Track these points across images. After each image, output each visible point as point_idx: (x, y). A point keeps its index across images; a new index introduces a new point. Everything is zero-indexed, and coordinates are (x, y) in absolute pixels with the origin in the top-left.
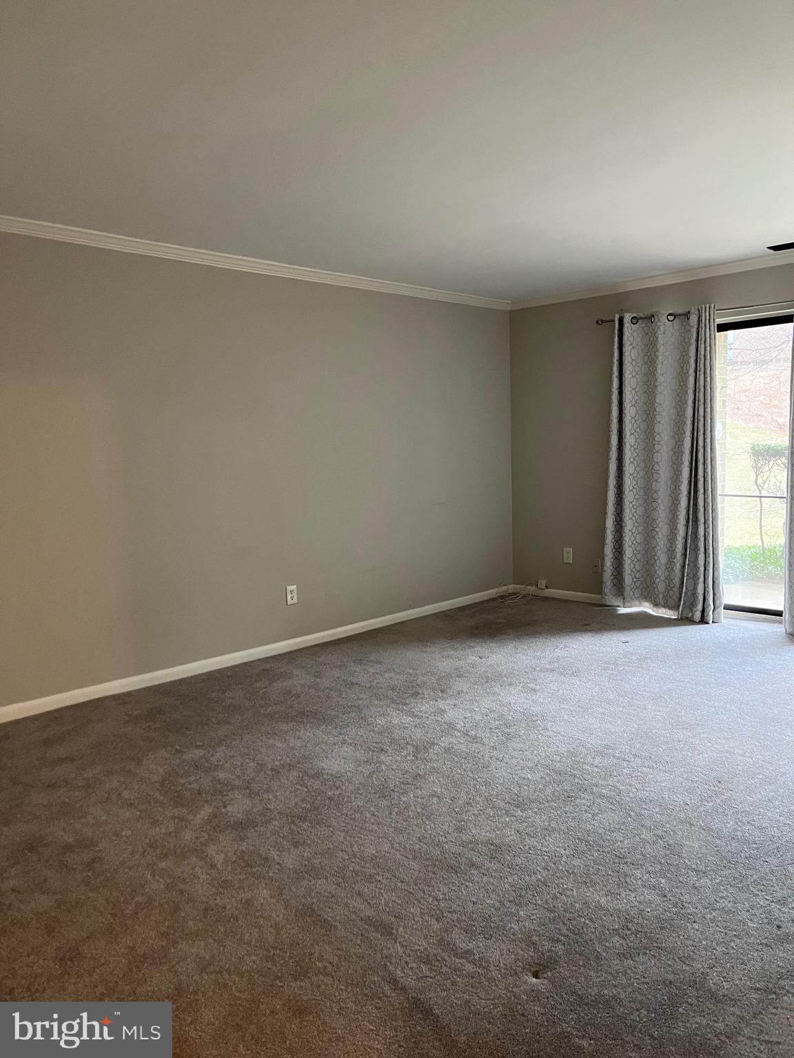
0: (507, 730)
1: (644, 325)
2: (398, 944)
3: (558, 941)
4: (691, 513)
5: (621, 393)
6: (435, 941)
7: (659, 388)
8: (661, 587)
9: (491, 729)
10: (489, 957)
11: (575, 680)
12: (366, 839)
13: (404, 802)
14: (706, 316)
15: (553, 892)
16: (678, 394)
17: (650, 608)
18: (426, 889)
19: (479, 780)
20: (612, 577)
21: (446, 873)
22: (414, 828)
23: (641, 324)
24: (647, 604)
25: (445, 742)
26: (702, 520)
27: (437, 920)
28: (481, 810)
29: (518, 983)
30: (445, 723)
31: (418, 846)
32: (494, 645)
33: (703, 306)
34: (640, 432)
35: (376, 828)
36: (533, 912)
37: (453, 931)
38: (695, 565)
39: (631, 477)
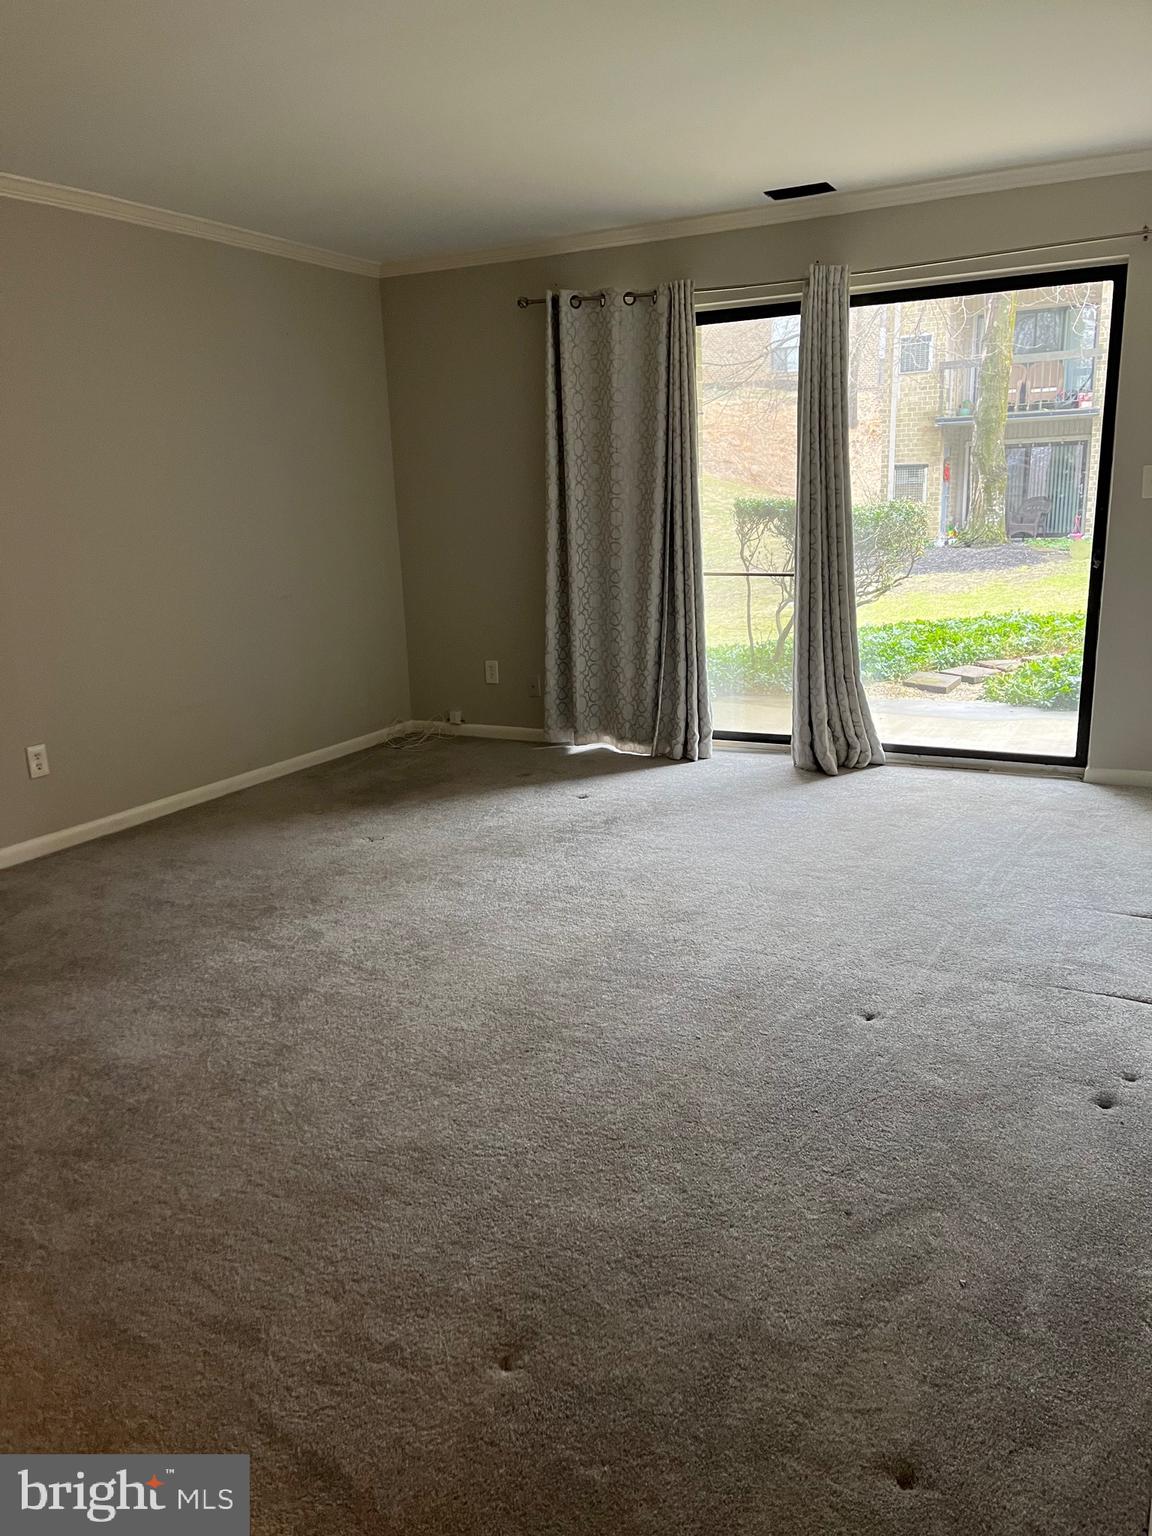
0: (422, 953)
1: (589, 310)
2: (270, 1357)
3: (535, 1296)
4: (666, 602)
5: (560, 418)
6: (334, 1339)
7: (615, 410)
8: (627, 712)
9: (396, 954)
10: (427, 1349)
11: (518, 862)
12: (200, 1174)
13: (265, 1098)
14: (680, 299)
15: (519, 1215)
16: (643, 421)
17: (612, 744)
18: (312, 1246)
19: (385, 1042)
20: (558, 702)
21: (343, 1212)
22: (285, 1141)
23: (586, 308)
24: (607, 738)
25: (325, 985)
26: (681, 612)
27: (336, 1299)
28: (392, 1093)
29: (480, 1386)
30: (322, 953)
31: (292, 1172)
32: (391, 817)
33: (676, 282)
34: (590, 480)
35: (219, 1152)
36: (491, 1255)
37: (363, 1315)
38: (674, 679)
39: (580, 551)
